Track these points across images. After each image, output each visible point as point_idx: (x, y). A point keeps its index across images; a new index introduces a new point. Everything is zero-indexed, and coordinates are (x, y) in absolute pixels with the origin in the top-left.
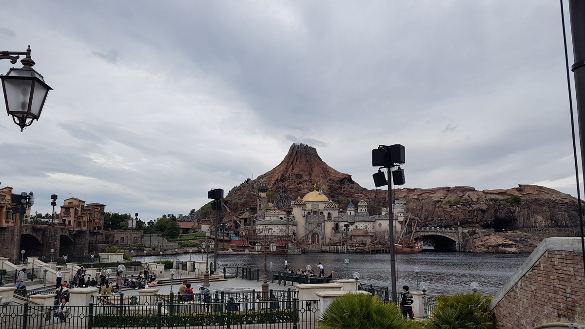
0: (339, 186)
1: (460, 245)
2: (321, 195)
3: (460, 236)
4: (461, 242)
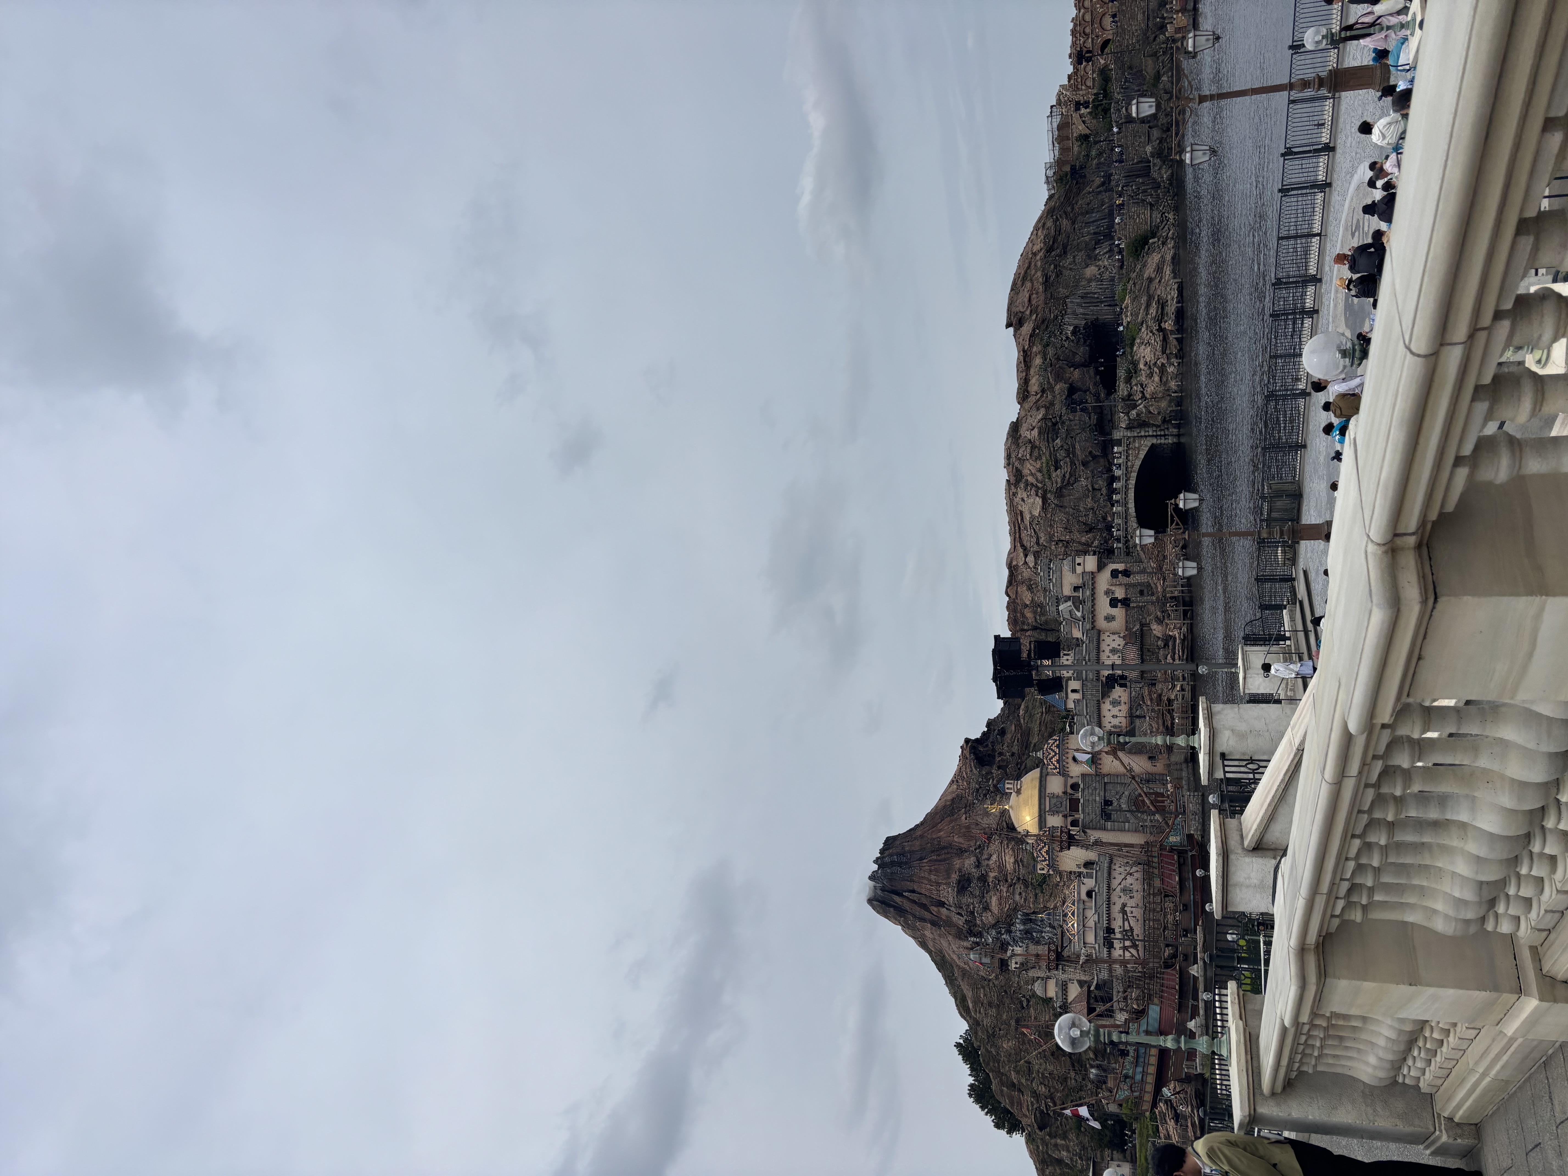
1: (1162, 433)
2: (1020, 789)
3: (1138, 433)
4: (1153, 431)
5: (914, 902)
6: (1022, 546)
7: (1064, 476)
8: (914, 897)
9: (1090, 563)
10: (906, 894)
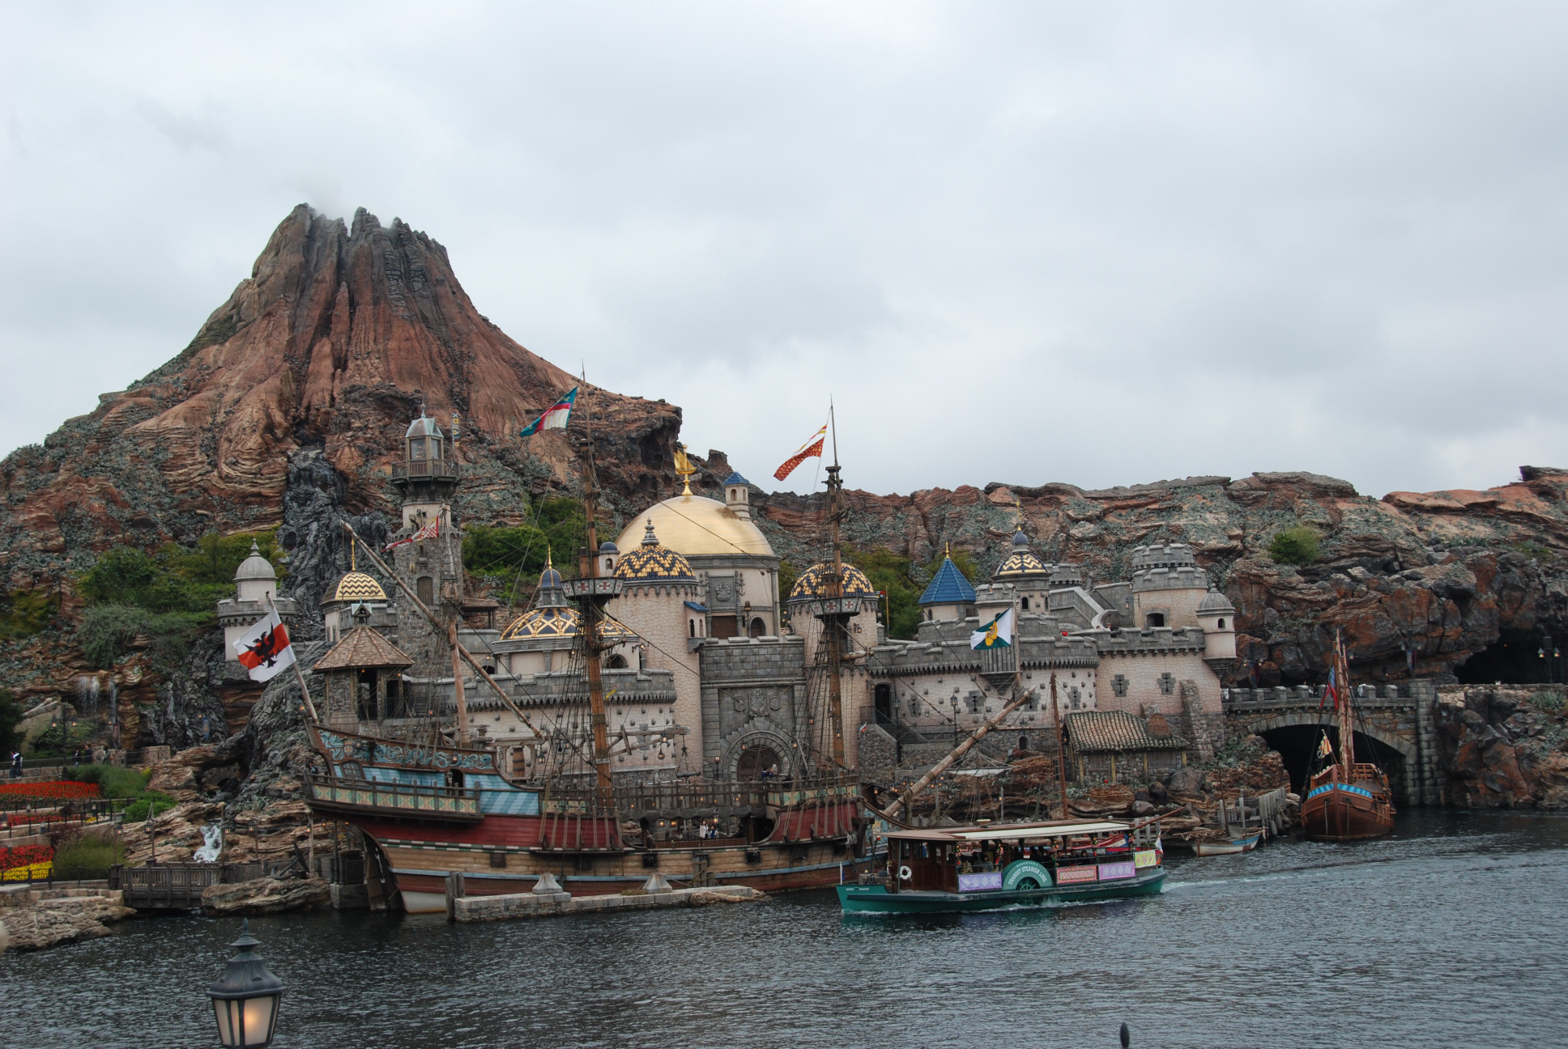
0: (644, 469)
1: (1427, 775)
2: (736, 517)
3: (1426, 728)
4: (1430, 757)
5: (330, 305)
6: (1106, 512)
7: (1293, 589)
8: (342, 310)
9: (1225, 646)
10: (344, 289)
